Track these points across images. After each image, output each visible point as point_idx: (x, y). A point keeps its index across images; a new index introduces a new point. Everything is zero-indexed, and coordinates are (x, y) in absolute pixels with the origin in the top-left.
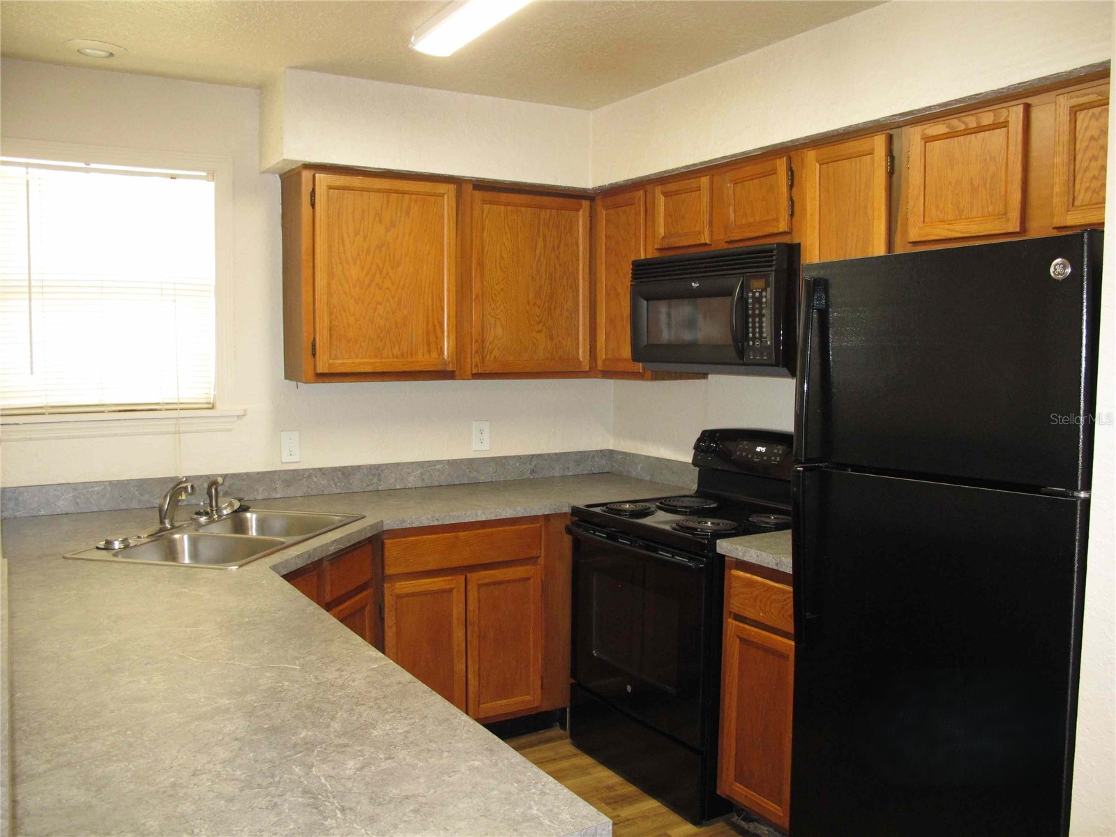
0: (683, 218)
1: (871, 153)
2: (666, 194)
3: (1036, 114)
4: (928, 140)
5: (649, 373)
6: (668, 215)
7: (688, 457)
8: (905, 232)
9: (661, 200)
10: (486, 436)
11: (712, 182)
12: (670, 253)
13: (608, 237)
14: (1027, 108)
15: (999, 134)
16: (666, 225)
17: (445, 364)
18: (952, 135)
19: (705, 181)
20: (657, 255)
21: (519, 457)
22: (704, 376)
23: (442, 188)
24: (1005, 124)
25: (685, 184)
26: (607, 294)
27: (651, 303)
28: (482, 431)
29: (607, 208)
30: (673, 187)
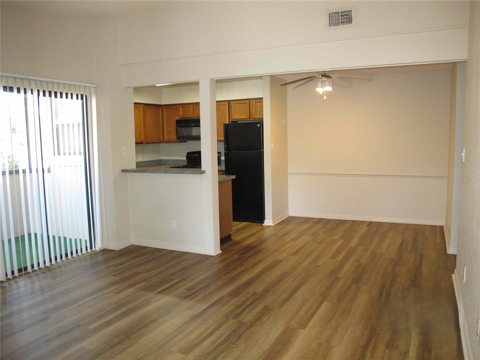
0: (186, 112)
1: (225, 105)
2: (182, 107)
3: (250, 102)
4: (235, 104)
5: (179, 141)
6: (183, 111)
7: (185, 159)
8: (232, 117)
9: (181, 108)
10: (141, 158)
11: (193, 106)
12: (183, 119)
13: (166, 114)
14: (249, 101)
15: (246, 104)
16: (182, 113)
17: (142, 141)
18: (239, 104)
19: (192, 106)
20: (180, 119)
21: (147, 161)
22: (186, 142)
23: (140, 105)
24: (246, 103)
25: (187, 106)
26: (167, 126)
27: (181, 128)
28: (140, 156)
29: (166, 108)
30: (183, 106)
